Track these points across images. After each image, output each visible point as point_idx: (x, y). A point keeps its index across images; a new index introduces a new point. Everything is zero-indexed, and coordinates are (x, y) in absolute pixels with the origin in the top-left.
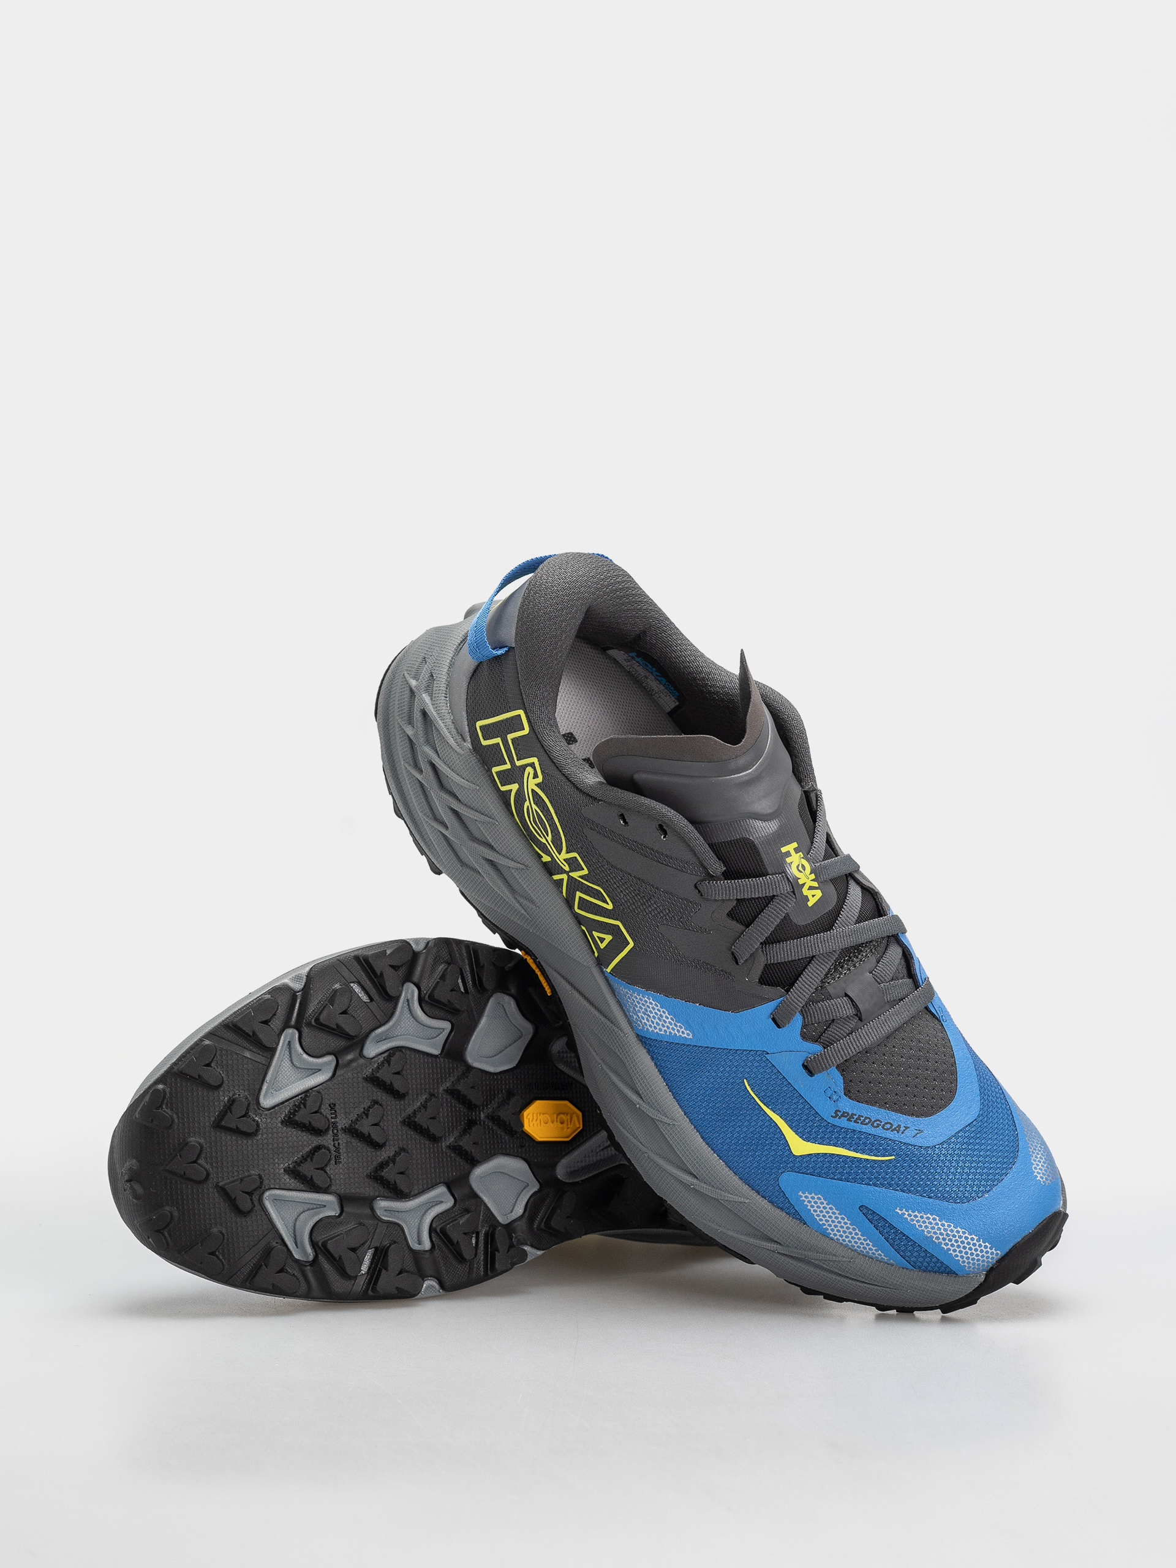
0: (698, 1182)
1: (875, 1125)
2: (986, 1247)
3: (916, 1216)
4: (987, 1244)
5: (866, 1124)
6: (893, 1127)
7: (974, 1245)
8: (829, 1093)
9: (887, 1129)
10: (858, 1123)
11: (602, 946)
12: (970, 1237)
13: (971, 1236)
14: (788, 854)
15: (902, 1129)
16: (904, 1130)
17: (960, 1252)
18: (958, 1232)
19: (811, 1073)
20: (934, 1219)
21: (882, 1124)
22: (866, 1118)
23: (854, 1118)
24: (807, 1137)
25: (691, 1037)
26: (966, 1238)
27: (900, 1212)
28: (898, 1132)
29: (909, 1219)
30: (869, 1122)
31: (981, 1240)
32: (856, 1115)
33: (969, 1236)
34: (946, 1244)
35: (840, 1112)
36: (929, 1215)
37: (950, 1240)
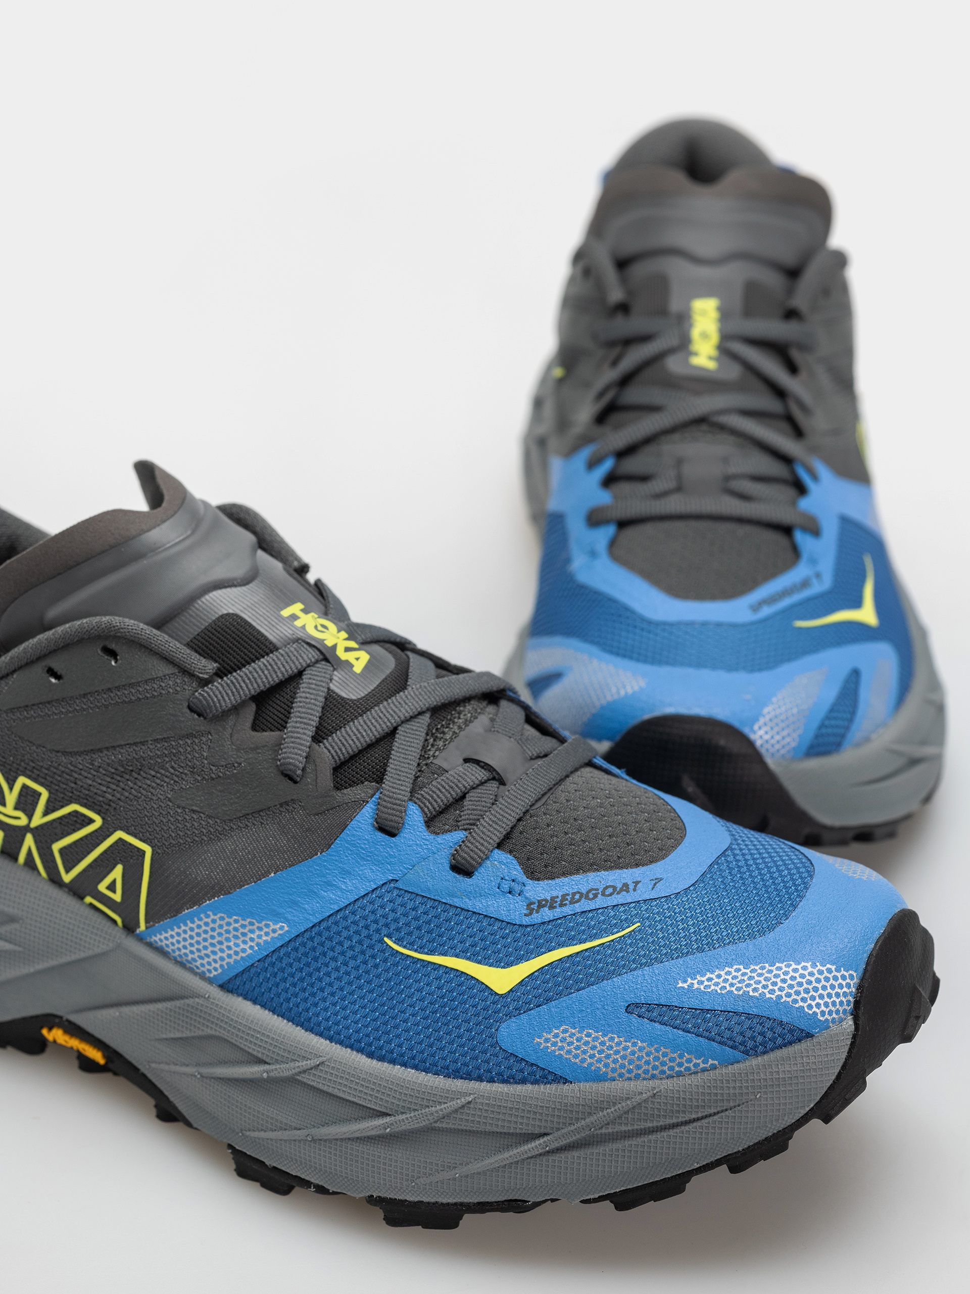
0: (393, 1118)
1: (591, 896)
2: (830, 971)
3: (710, 979)
4: (828, 966)
5: (578, 901)
6: (618, 889)
7: (812, 974)
8: (506, 886)
9: (611, 895)
10: (565, 905)
11: (117, 897)
12: (799, 967)
13: (801, 965)
14: (294, 617)
15: (631, 887)
16: (635, 886)
17: (798, 993)
18: (779, 969)
19: (468, 873)
20: (738, 970)
21: (600, 891)
22: (574, 894)
23: (556, 902)
24: (506, 962)
25: (286, 929)
26: (795, 970)
27: (685, 986)
28: (628, 892)
29: (702, 987)
30: (581, 897)
31: (818, 964)
32: (558, 897)
33: (797, 967)
34: (772, 992)
35: (535, 903)
36: (727, 969)
37: (774, 984)
